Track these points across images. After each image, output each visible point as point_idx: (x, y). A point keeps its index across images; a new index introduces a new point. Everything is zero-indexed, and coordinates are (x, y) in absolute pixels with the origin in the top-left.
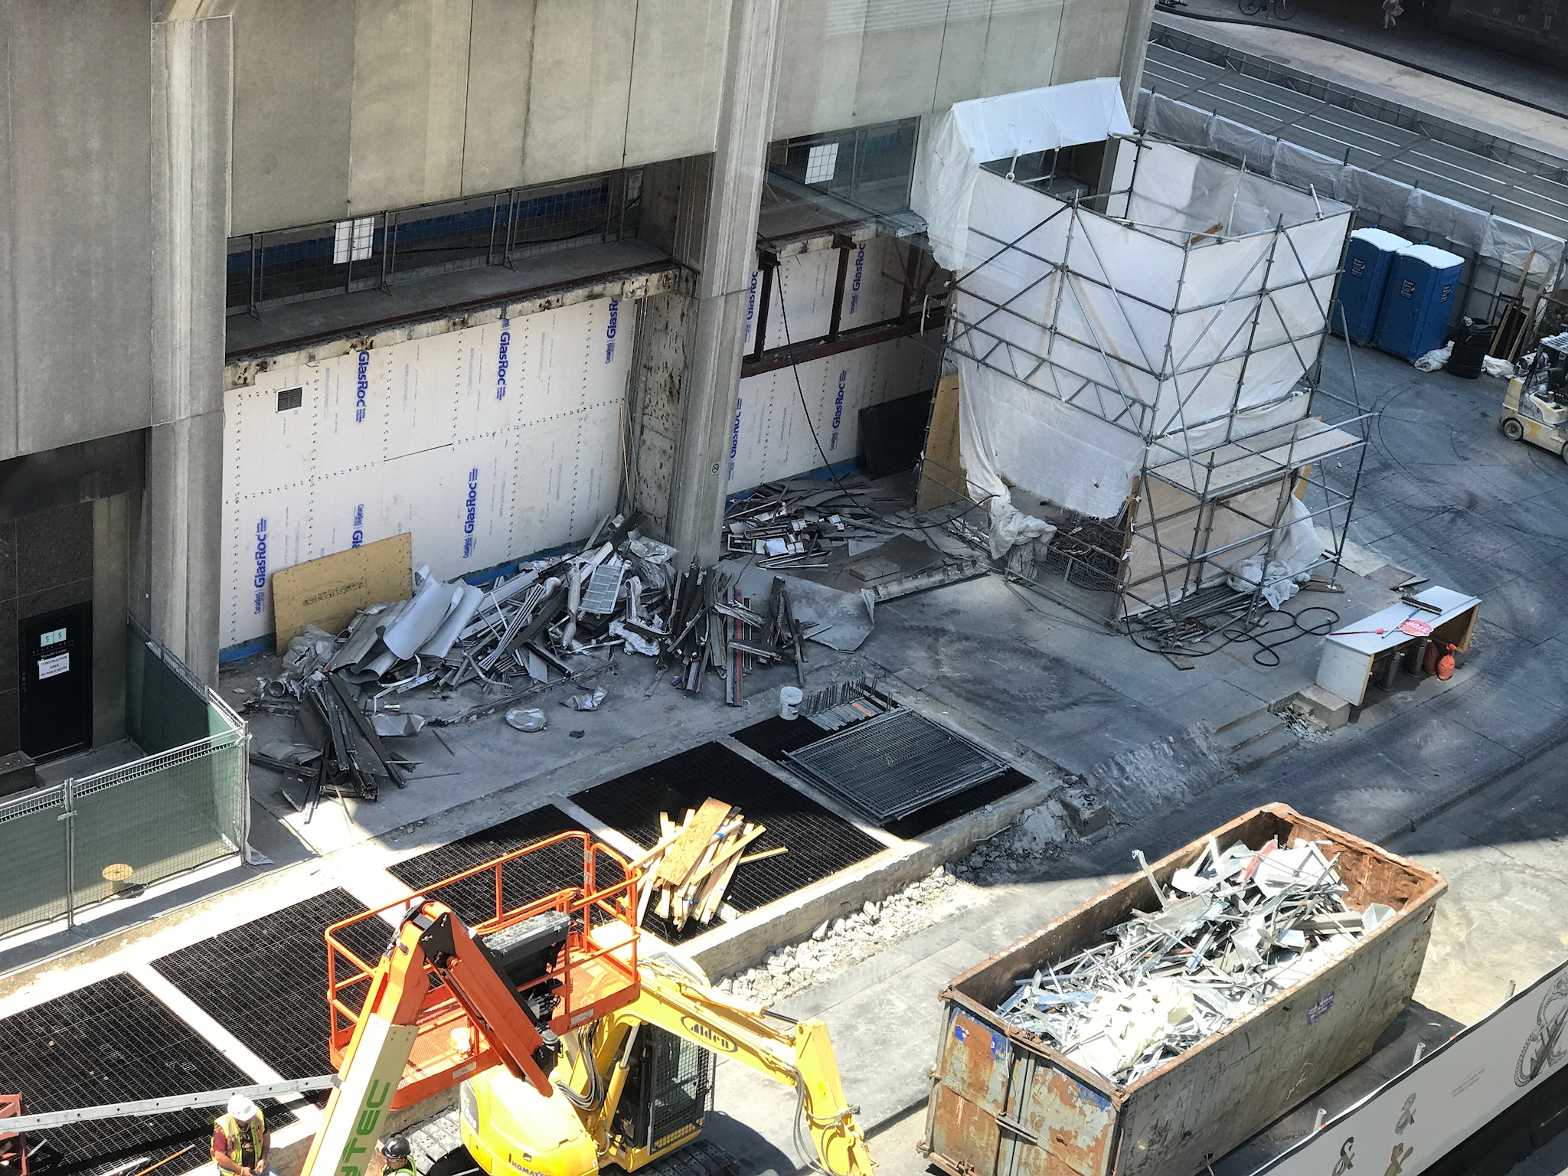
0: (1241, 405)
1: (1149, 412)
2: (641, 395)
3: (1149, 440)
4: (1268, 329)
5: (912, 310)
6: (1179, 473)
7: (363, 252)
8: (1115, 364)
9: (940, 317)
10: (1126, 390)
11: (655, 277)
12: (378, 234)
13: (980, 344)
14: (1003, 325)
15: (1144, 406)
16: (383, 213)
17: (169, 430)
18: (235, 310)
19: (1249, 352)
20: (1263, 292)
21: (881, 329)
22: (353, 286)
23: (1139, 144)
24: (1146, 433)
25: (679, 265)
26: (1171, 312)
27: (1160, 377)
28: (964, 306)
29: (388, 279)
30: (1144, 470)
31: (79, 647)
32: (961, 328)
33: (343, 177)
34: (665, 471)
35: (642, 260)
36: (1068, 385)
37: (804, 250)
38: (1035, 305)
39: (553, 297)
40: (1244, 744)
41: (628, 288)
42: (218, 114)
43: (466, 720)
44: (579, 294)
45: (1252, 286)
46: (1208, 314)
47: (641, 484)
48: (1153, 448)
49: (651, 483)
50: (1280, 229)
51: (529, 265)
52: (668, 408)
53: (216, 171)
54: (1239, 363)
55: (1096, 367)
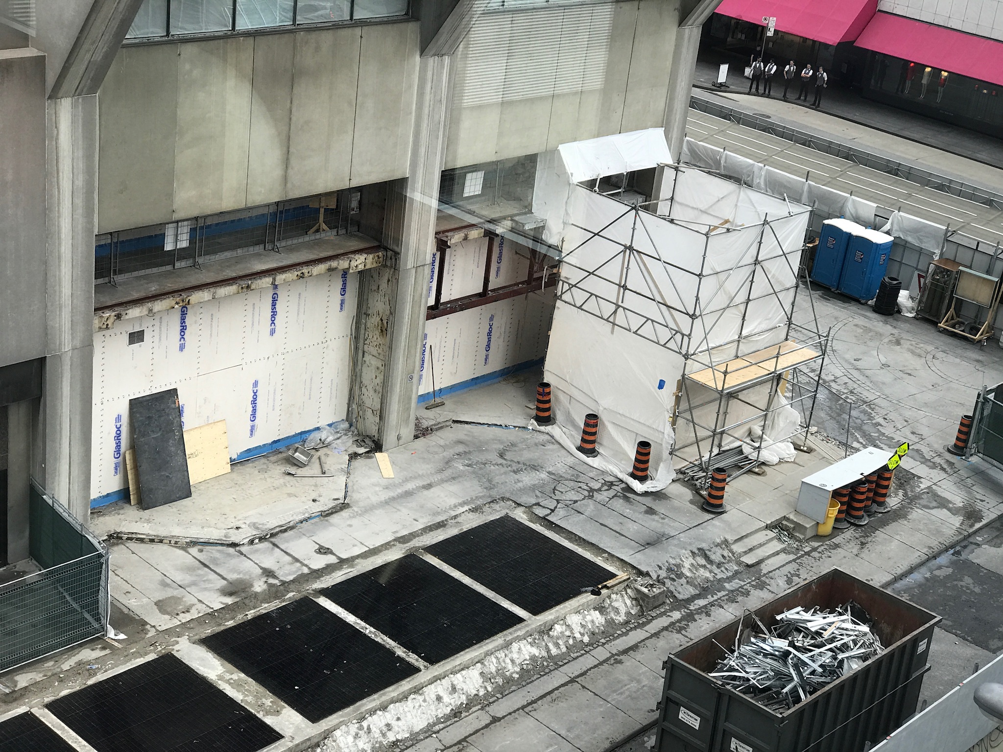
0: (744, 333)
1: (686, 339)
2: (362, 332)
3: (686, 357)
4: (761, 286)
5: (536, 276)
6: (705, 377)
7: (184, 244)
8: (663, 308)
9: (554, 280)
10: (672, 325)
11: (371, 256)
12: (193, 231)
13: (579, 297)
14: (591, 284)
15: (683, 335)
16: (196, 219)
17: (58, 358)
18: (100, 281)
19: (749, 300)
20: (756, 262)
21: (515, 288)
22: (178, 265)
23: (676, 169)
24: (684, 352)
25: (386, 249)
26: (699, 275)
27: (693, 317)
28: (565, 272)
29: (200, 260)
30: (683, 375)
32: (566, 287)
33: (170, 196)
34: (379, 380)
35: (362, 246)
36: (635, 322)
37: (466, 238)
38: (613, 271)
39: (305, 270)
40: (751, 550)
41: (354, 264)
42: (89, 157)
43: (252, 542)
44: (321, 268)
45: (749, 259)
46: (722, 276)
47: (364, 390)
48: (689, 362)
49: (370, 388)
50: (766, 222)
51: (291, 249)
52: (380, 340)
53: (89, 192)
54: (742, 307)
55: (652, 310)
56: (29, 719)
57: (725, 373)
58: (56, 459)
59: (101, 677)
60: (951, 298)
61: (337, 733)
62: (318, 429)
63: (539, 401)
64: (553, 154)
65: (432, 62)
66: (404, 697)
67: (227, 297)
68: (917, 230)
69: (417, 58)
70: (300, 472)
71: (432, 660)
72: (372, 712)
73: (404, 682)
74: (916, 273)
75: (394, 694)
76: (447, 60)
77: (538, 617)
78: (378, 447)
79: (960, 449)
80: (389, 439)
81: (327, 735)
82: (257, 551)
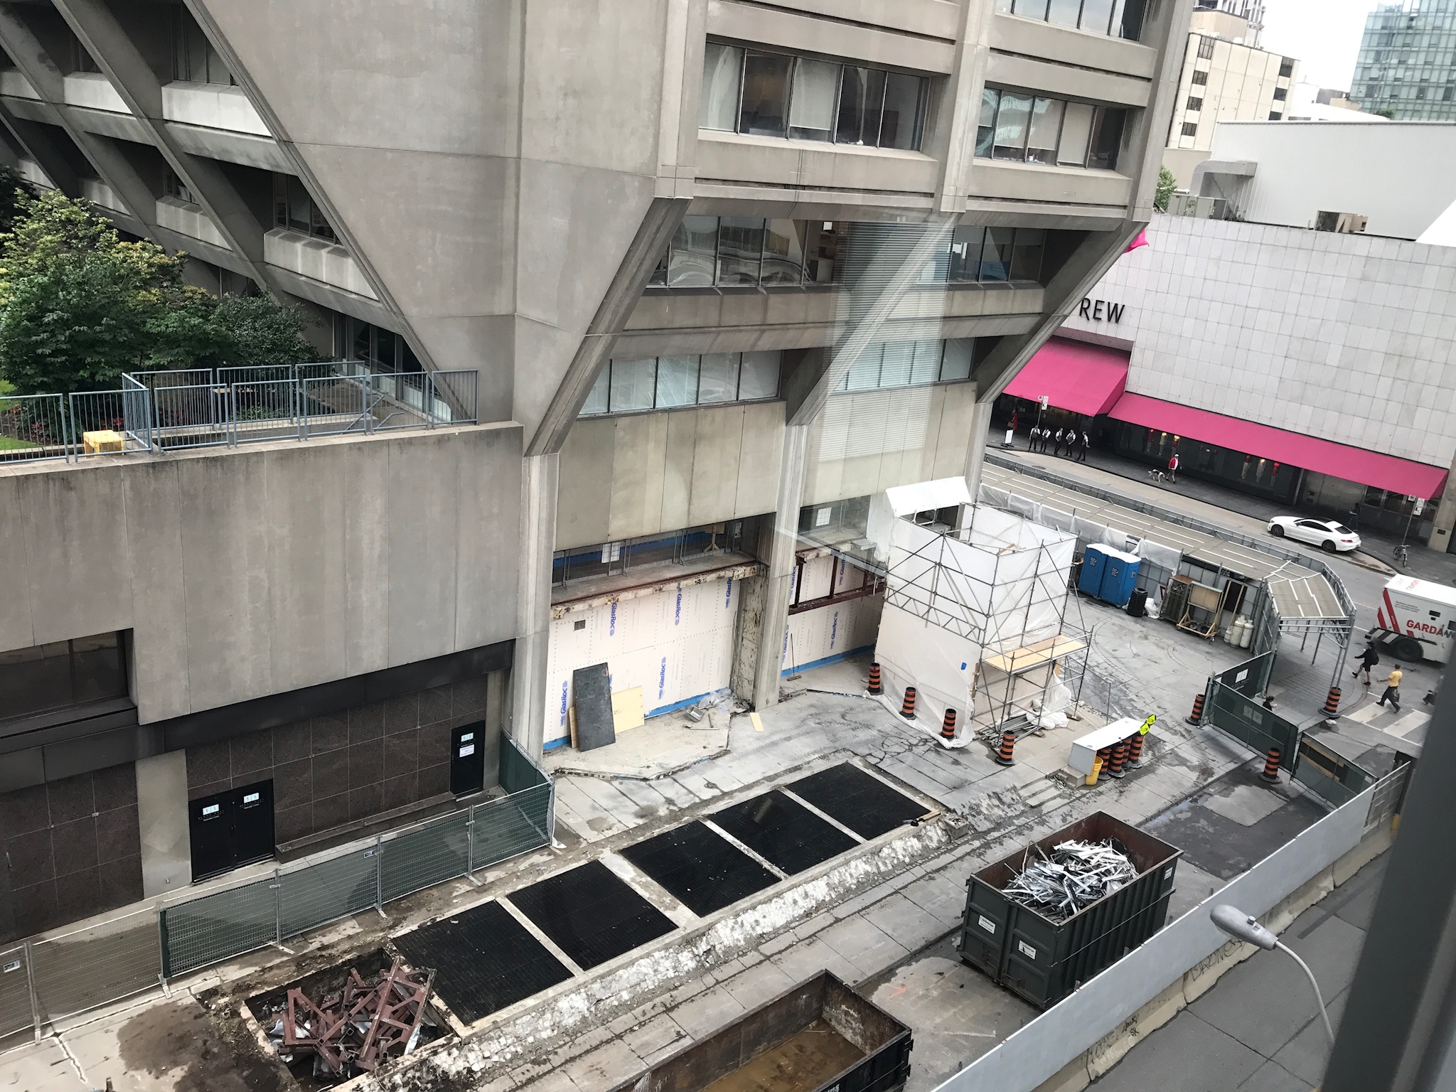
0: (1027, 629)
1: (982, 632)
2: (742, 623)
3: (983, 646)
4: (1039, 594)
5: (868, 584)
6: (997, 662)
7: (615, 558)
8: (965, 609)
9: (882, 586)
10: (971, 622)
11: (749, 568)
12: (622, 549)
13: (901, 600)
14: (910, 590)
15: (980, 629)
16: (625, 540)
17: (524, 639)
18: (556, 584)
19: (1030, 604)
20: (1036, 575)
21: (854, 592)
22: (611, 573)
23: (974, 506)
24: (981, 642)
25: (760, 563)
26: (992, 585)
27: (987, 616)
28: (891, 580)
29: (627, 570)
30: (980, 660)
31: (478, 742)
32: (891, 592)
33: (607, 524)
34: (754, 658)
35: (743, 560)
36: (943, 619)
37: (817, 556)
38: (927, 581)
39: (701, 578)
40: (1034, 795)
41: (736, 573)
42: (551, 496)
43: (658, 778)
44: (713, 576)
45: (1031, 573)
46: (1009, 586)
47: (742, 665)
48: (985, 650)
49: (747, 664)
50: (1043, 546)
51: (691, 563)
52: (755, 629)
53: (550, 522)
54: (1026, 609)
55: (956, 611)
56: (494, 905)
57: (1013, 659)
58: (520, 712)
59: (546, 876)
60: (1186, 604)
61: (718, 926)
62: (708, 694)
63: (871, 677)
64: (882, 495)
65: (795, 429)
66: (769, 900)
67: (644, 597)
68: (1158, 553)
69: (784, 427)
70: (695, 726)
71: (791, 871)
72: (745, 911)
73: (768, 889)
74: (1159, 585)
75: (762, 898)
76: (805, 428)
77: (870, 842)
78: (752, 708)
79: (1195, 720)
80: (760, 703)
81: (711, 927)
82: (662, 784)
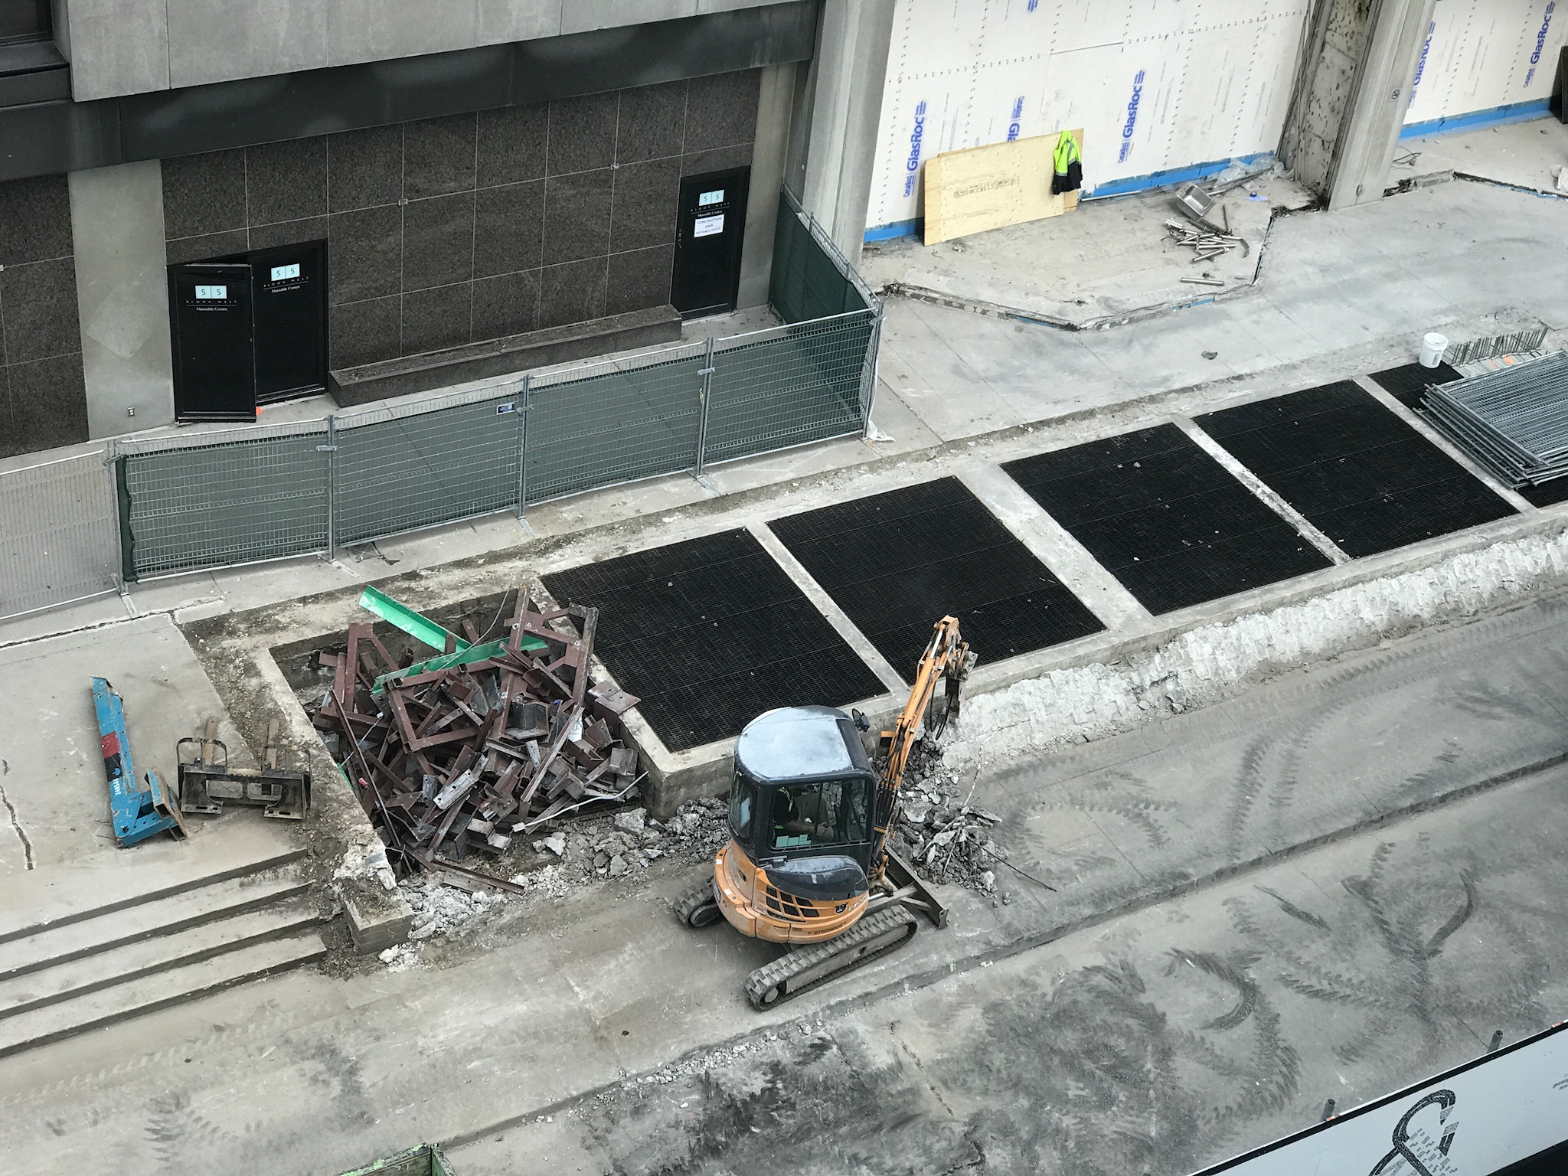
31: (734, 210)
43: (1099, 327)
47: (1313, 104)
49: (1325, 104)
58: (823, 157)
61: (1189, 637)
62: (1229, 160)
71: (1357, 548)
73: (1304, 578)
75: (1286, 594)
77: (1542, 511)
78: (1321, 201)
80: (1342, 193)
81: (1173, 636)
82: (1105, 341)
